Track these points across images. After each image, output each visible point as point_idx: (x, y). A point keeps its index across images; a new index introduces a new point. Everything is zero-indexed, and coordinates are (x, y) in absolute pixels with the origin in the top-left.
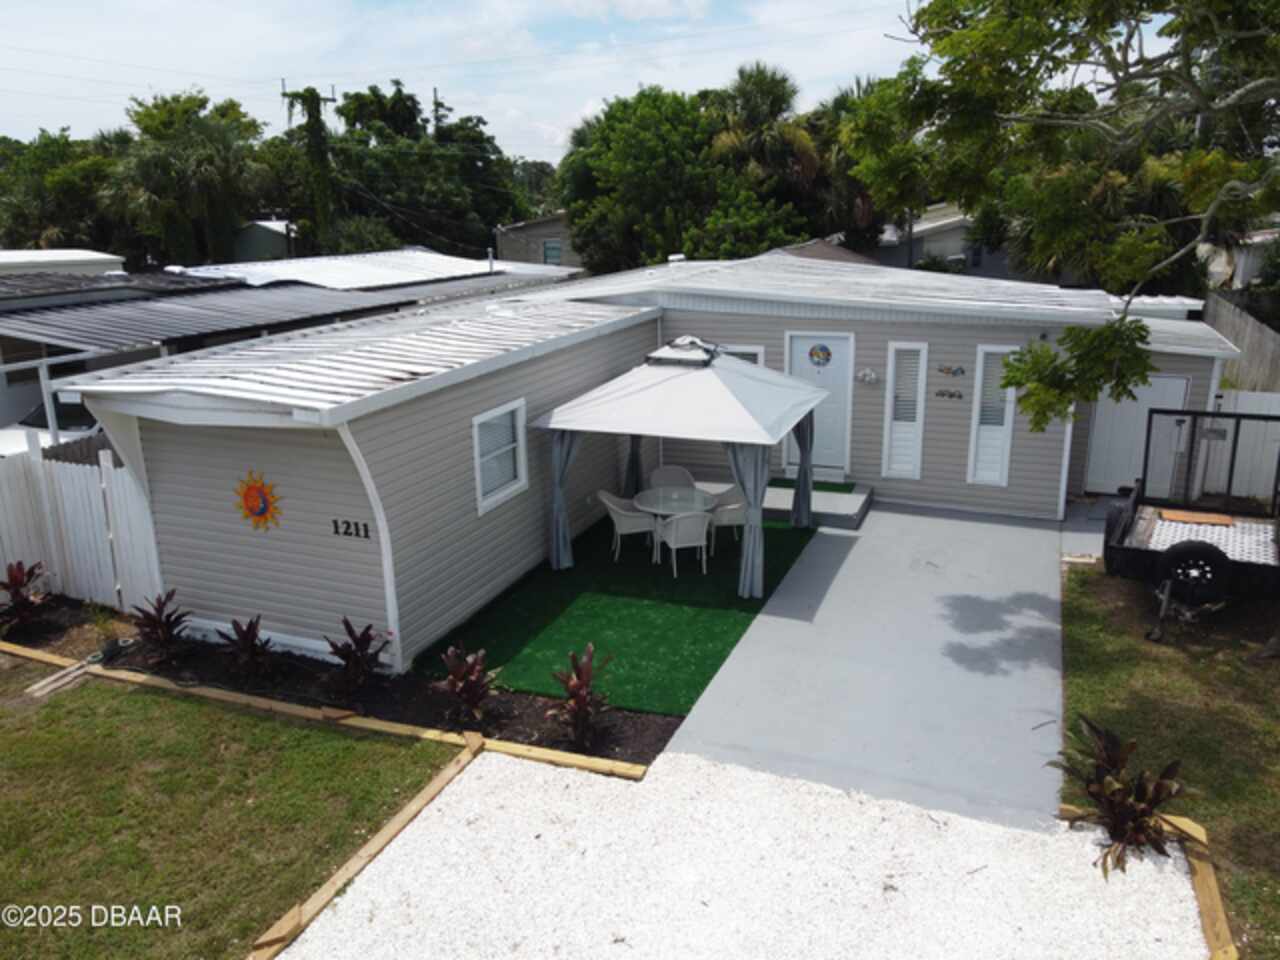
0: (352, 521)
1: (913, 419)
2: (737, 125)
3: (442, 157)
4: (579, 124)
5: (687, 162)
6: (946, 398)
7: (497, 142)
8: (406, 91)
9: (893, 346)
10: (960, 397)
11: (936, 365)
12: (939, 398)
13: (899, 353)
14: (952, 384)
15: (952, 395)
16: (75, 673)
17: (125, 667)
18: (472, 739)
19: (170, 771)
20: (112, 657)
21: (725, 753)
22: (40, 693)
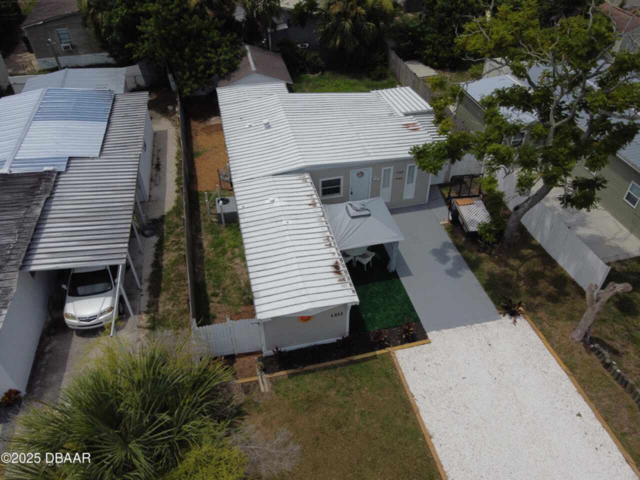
0: (337, 313)
1: (388, 186)
6: (398, 180)
9: (383, 169)
10: (402, 178)
11: (395, 172)
14: (400, 176)
16: (265, 380)
17: (273, 372)
18: (389, 349)
19: (338, 391)
20: (265, 370)
21: (439, 327)
22: (267, 390)
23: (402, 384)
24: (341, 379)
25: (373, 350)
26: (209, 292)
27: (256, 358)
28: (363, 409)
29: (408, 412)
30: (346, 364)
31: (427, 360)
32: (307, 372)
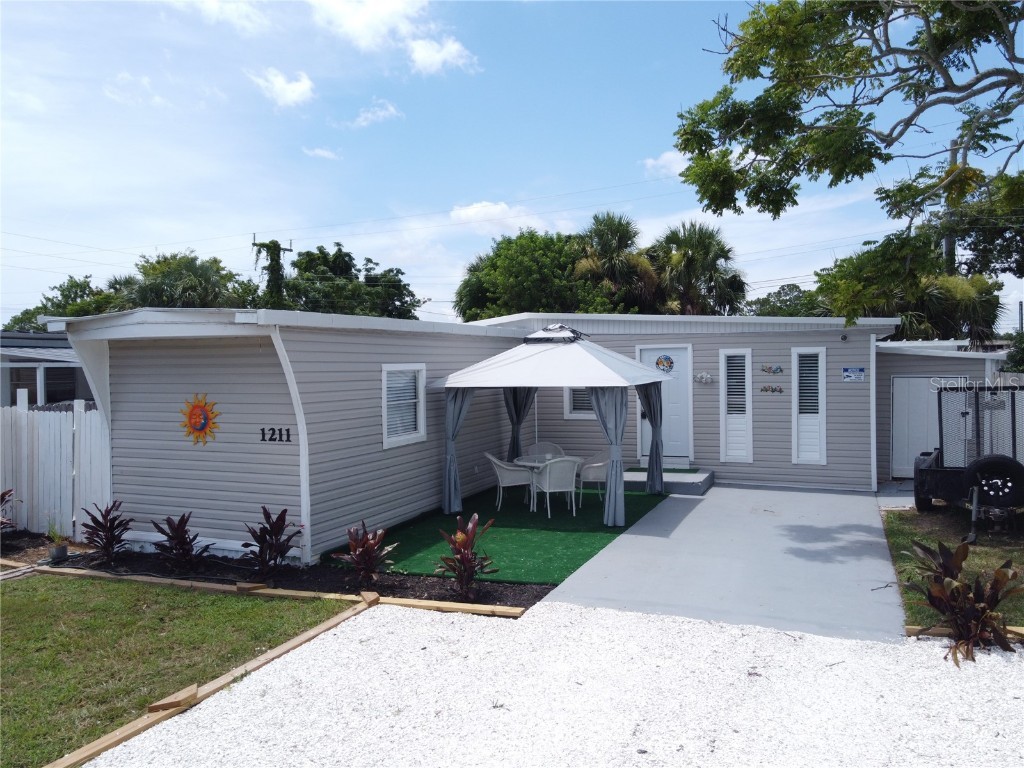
0: (277, 428)
1: (743, 412)
2: (593, 255)
3: (368, 294)
4: (474, 261)
5: (555, 277)
6: (769, 393)
7: (411, 289)
8: (345, 250)
9: (723, 353)
10: (781, 391)
11: (759, 366)
12: (764, 393)
13: (730, 359)
14: (773, 381)
15: (774, 391)
16: (25, 571)
30: (222, 593)
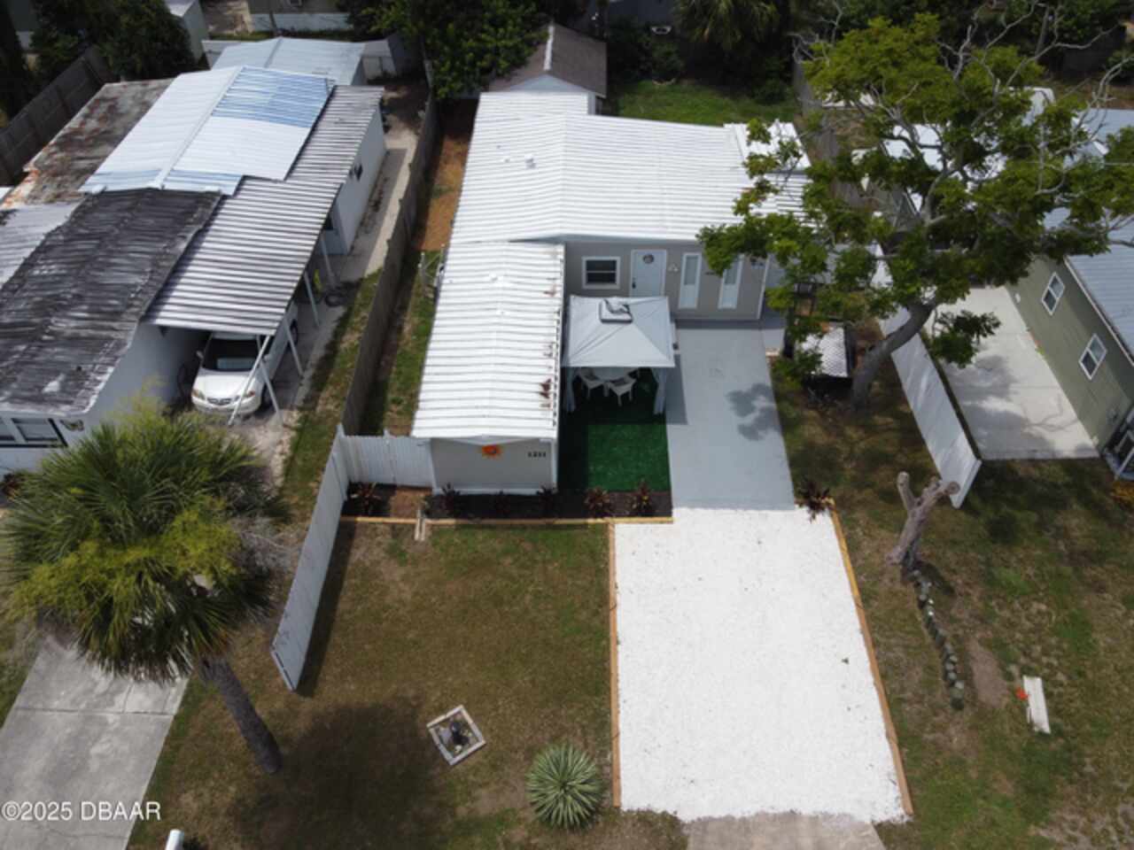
0: (538, 452)
1: (693, 282)
6: (710, 275)
9: (685, 255)
12: (707, 275)
13: (688, 258)
16: (424, 526)
17: (439, 517)
18: (608, 519)
19: (516, 560)
20: (428, 513)
21: (693, 504)
22: (423, 539)
23: (608, 570)
24: (527, 546)
25: (587, 517)
26: (390, 396)
27: (422, 495)
28: (540, 589)
29: (600, 606)
30: (541, 527)
31: (657, 545)
32: (483, 527)
